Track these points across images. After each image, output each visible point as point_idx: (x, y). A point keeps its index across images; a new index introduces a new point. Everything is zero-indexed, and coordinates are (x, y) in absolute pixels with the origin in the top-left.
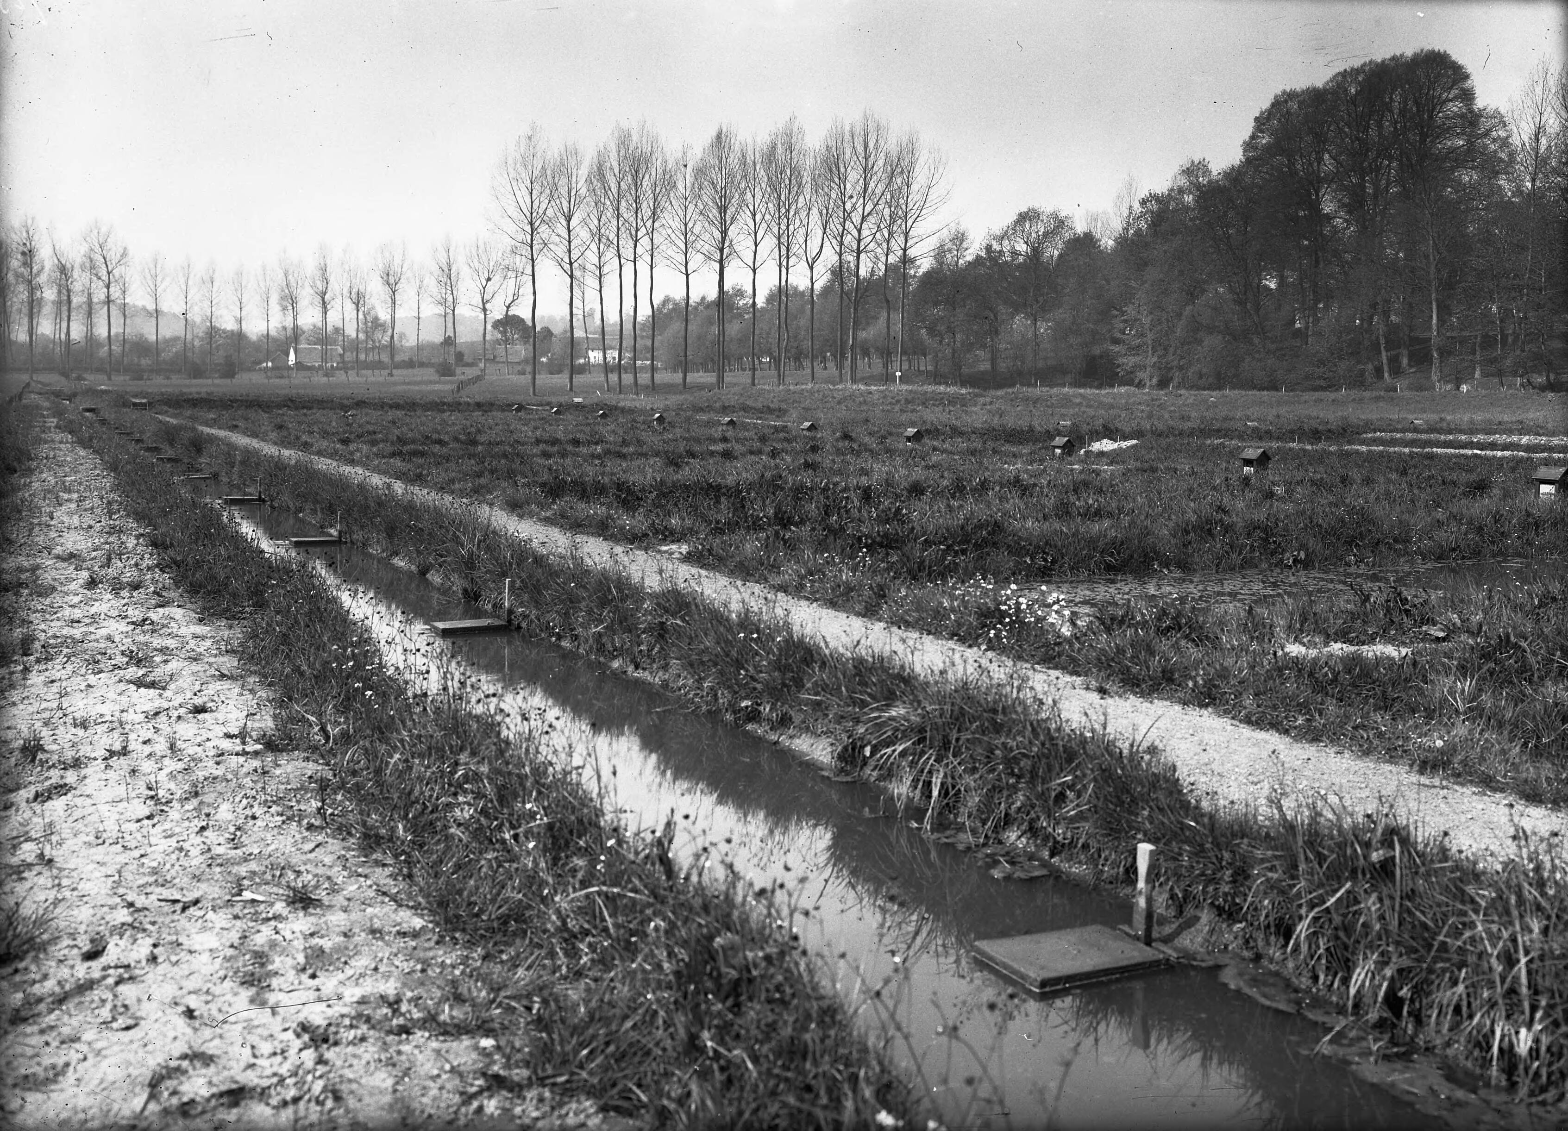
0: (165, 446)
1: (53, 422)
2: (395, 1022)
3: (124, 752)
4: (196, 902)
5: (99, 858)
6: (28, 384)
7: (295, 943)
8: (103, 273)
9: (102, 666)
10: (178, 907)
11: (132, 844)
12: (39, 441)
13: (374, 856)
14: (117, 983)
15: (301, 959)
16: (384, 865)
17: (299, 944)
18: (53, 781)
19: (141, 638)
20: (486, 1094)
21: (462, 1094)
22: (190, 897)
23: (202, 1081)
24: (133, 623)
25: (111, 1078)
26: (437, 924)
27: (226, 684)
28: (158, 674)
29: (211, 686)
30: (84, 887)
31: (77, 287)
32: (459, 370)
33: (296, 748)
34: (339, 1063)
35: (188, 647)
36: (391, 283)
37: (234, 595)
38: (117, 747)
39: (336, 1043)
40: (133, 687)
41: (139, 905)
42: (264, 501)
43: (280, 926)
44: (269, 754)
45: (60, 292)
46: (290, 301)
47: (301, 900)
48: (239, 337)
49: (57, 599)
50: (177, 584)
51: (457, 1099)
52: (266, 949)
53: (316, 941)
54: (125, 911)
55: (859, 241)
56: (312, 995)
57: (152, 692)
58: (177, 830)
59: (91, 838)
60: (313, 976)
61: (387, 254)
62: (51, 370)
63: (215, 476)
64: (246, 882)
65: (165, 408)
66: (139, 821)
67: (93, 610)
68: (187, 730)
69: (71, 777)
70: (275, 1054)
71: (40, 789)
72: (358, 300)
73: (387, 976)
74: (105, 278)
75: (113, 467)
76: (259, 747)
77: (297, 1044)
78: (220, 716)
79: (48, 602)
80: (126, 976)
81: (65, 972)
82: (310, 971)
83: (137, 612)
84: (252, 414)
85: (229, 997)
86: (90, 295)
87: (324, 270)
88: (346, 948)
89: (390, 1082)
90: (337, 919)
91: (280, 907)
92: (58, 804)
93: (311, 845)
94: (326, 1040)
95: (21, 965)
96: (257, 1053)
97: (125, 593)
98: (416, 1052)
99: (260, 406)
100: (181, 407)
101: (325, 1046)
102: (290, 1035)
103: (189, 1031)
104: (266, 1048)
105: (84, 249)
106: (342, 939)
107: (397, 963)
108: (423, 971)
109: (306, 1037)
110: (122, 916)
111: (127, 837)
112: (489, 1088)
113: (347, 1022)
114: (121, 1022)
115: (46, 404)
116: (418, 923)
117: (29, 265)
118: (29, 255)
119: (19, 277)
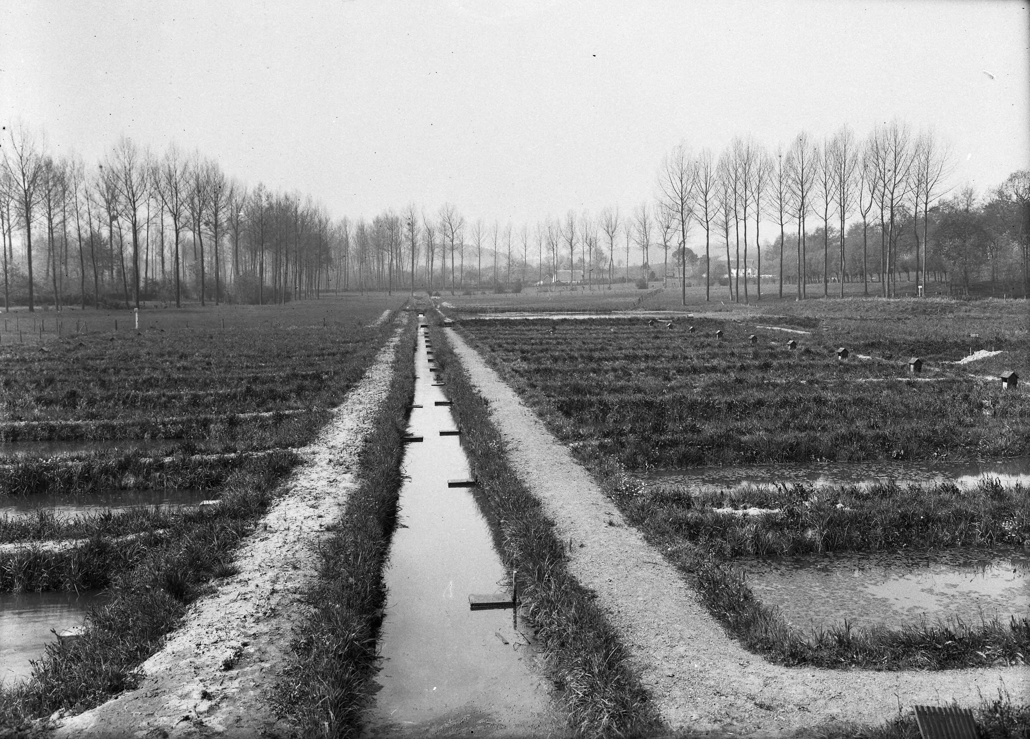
0: (436, 361)
3: (289, 529)
4: (274, 566)
5: (263, 556)
7: (287, 576)
8: (449, 233)
10: (270, 567)
18: (267, 536)
19: (327, 488)
24: (329, 481)
27: (337, 507)
28: (318, 503)
29: (331, 508)
30: (255, 561)
32: (651, 284)
36: (611, 232)
38: (288, 527)
40: (309, 508)
45: (428, 245)
46: (552, 246)
48: (524, 265)
49: (314, 468)
55: (892, 200)
57: (312, 510)
59: (264, 551)
61: (608, 214)
62: (423, 288)
63: (445, 384)
65: (460, 326)
66: (277, 548)
67: (321, 475)
68: (311, 523)
69: (271, 536)
71: (262, 538)
72: (591, 243)
74: (451, 236)
78: (324, 519)
79: (310, 470)
81: (241, 577)
83: (334, 476)
85: (266, 584)
86: (443, 245)
87: (571, 225)
91: (290, 569)
92: (265, 541)
95: (235, 575)
105: (440, 220)
110: (257, 568)
115: (405, 321)
117: (412, 230)
118: (411, 225)
119: (407, 237)
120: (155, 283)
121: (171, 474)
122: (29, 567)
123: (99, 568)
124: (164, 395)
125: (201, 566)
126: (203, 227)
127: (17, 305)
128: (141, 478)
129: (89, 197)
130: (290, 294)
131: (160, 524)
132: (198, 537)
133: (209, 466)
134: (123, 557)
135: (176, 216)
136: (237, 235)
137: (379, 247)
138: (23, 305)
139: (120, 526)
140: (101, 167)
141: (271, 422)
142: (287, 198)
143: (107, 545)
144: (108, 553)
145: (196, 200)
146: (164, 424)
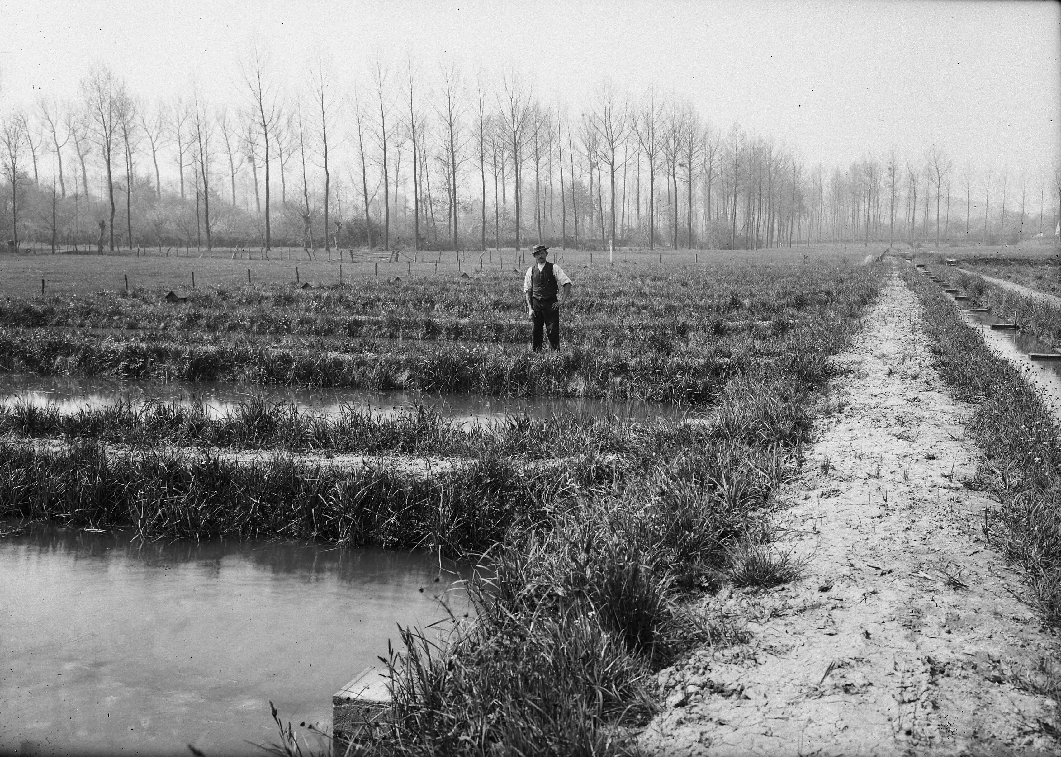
0: (961, 290)
1: (896, 273)
2: (993, 673)
3: (877, 476)
4: (890, 572)
5: (846, 536)
6: (888, 250)
7: (943, 609)
8: (936, 178)
9: (881, 424)
10: (879, 572)
11: (865, 531)
12: (885, 285)
13: (1013, 567)
14: (833, 608)
15: (944, 621)
16: (1018, 573)
17: (944, 611)
18: (832, 487)
19: (910, 410)
20: (1036, 734)
21: (1019, 729)
22: (887, 568)
23: (860, 675)
24: (908, 400)
25: (813, 659)
26: (1043, 619)
27: (953, 443)
28: (913, 432)
29: (942, 443)
30: (832, 550)
31: (920, 188)
33: (985, 490)
34: (945, 687)
35: (936, 418)
37: (975, 388)
38: (874, 473)
39: (948, 676)
40: (896, 439)
41: (857, 566)
42: (1018, 328)
43: (936, 596)
44: (965, 491)
45: (910, 191)
47: (954, 584)
48: (1022, 217)
49: (868, 381)
50: (941, 378)
51: (1015, 731)
52: (923, 609)
53: (957, 611)
54: (848, 568)
56: (945, 643)
57: (906, 443)
58: (893, 527)
59: (844, 523)
60: (949, 632)
62: (903, 241)
63: (989, 310)
64: (925, 566)
65: (967, 265)
66: (873, 518)
67: (886, 390)
68: (919, 468)
69: (843, 487)
70: (908, 671)
71: (824, 491)
73: (997, 643)
74: (937, 181)
75: (924, 302)
76: (960, 485)
77: (923, 669)
78: (942, 463)
79: (862, 383)
80: (839, 605)
81: (808, 595)
82: (947, 628)
83: (911, 393)
84: (1023, 269)
85: (894, 632)
86: (927, 192)
88: (975, 620)
89: (973, 707)
90: (974, 600)
91: (940, 585)
92: (833, 500)
93: (972, 551)
94: (942, 672)
95: (786, 586)
96: (898, 668)
97: (908, 381)
98: (999, 695)
99: (1030, 264)
100: (977, 263)
101: (941, 675)
102: (919, 663)
103: (863, 645)
104: (903, 666)
105: (925, 163)
106: (974, 613)
107: (1006, 637)
108: (1023, 646)
109: (929, 666)
110: (846, 570)
111: (864, 526)
112: (1040, 732)
113: (960, 664)
114: (828, 630)
115: (895, 262)
116: (1029, 615)
117: (892, 175)
118: (892, 169)
119: (886, 183)
120: (630, 230)
121: (636, 381)
122: (366, 501)
123: (491, 517)
124: (633, 305)
125: (695, 545)
126: (677, 169)
127: (508, 246)
128: (594, 385)
129: (572, 146)
130: (761, 242)
131: (612, 445)
132: (685, 473)
133: (692, 371)
134: (535, 500)
135: (651, 157)
136: (710, 180)
137: (855, 194)
138: (512, 246)
139: (541, 441)
140: (583, 115)
141: (770, 332)
142: (761, 141)
143: (508, 473)
144: (507, 489)
145: (672, 142)
146: (631, 329)
